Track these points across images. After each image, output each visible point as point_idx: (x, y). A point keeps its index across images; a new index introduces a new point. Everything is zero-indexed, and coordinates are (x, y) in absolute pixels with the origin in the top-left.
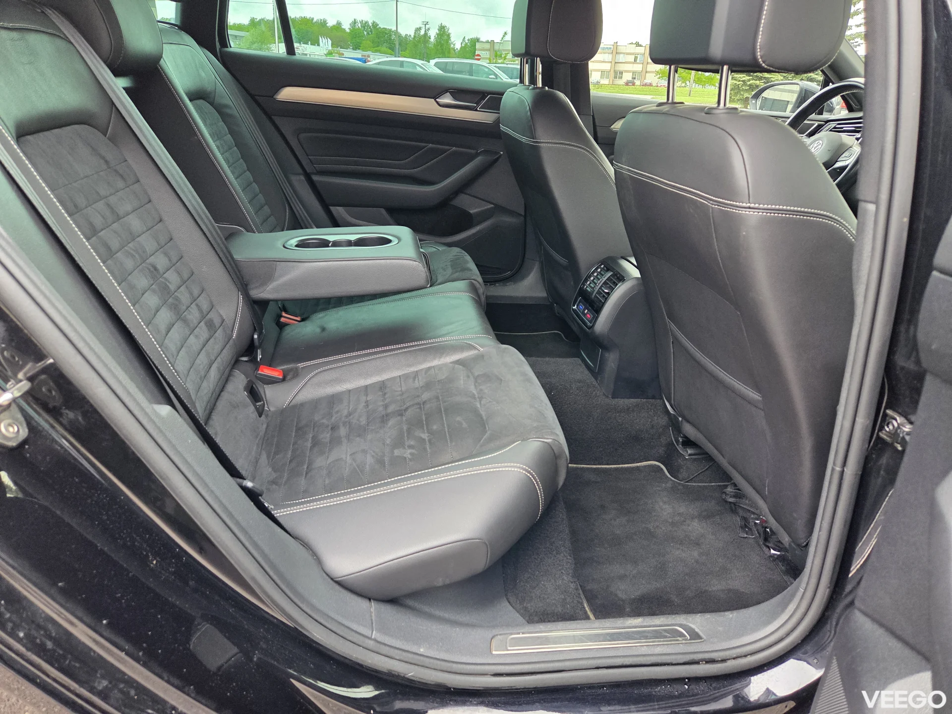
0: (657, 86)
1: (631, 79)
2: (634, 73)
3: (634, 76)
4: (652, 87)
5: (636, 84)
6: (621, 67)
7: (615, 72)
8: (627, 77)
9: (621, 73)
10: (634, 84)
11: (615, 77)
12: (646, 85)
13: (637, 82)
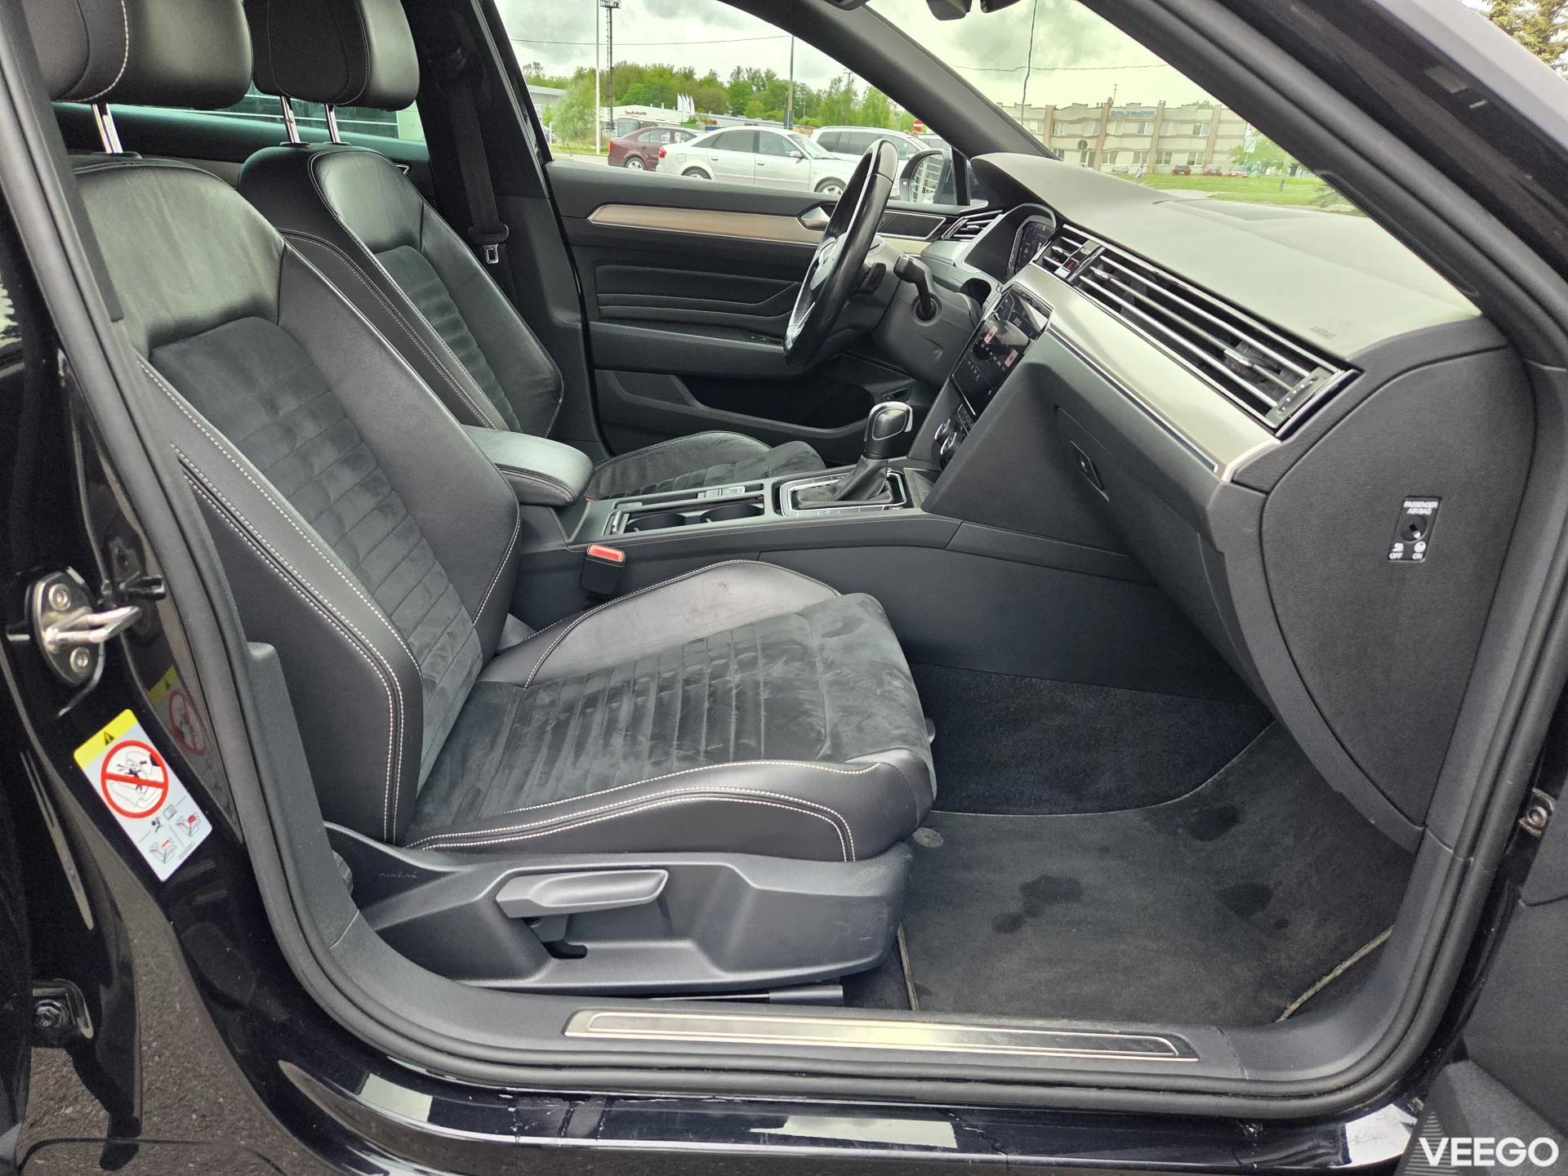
0: (1230, 176)
1: (1185, 164)
2: (1193, 153)
3: (1192, 159)
4: (1219, 178)
5: (1192, 173)
6: (1168, 145)
7: (1159, 153)
8: (1180, 160)
9: (1169, 154)
10: (1187, 173)
11: (1159, 162)
12: (1209, 173)
13: (1196, 169)
